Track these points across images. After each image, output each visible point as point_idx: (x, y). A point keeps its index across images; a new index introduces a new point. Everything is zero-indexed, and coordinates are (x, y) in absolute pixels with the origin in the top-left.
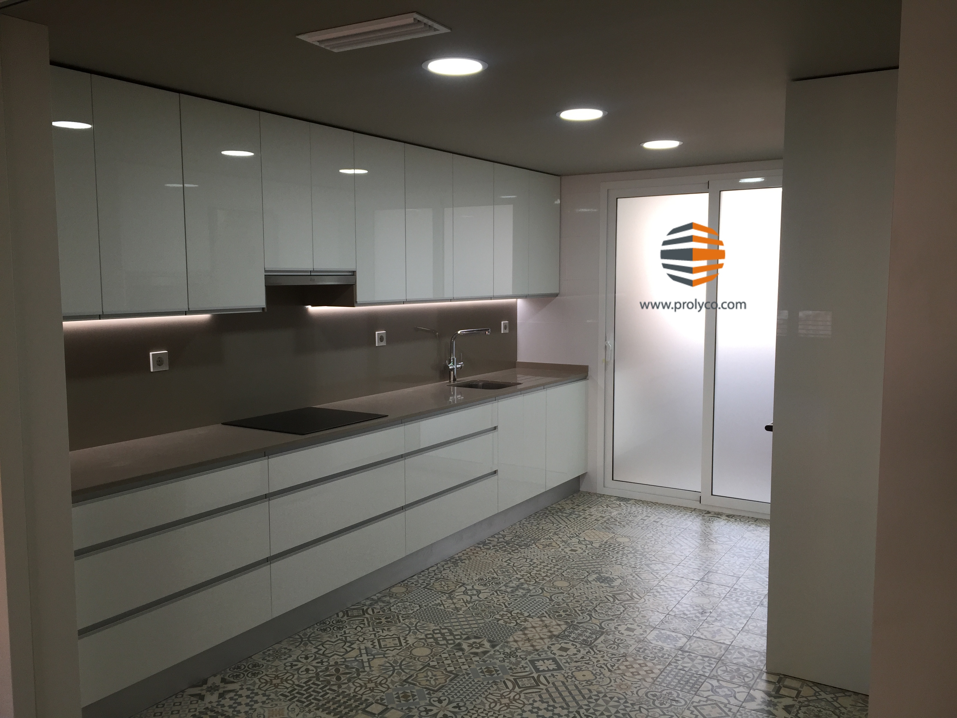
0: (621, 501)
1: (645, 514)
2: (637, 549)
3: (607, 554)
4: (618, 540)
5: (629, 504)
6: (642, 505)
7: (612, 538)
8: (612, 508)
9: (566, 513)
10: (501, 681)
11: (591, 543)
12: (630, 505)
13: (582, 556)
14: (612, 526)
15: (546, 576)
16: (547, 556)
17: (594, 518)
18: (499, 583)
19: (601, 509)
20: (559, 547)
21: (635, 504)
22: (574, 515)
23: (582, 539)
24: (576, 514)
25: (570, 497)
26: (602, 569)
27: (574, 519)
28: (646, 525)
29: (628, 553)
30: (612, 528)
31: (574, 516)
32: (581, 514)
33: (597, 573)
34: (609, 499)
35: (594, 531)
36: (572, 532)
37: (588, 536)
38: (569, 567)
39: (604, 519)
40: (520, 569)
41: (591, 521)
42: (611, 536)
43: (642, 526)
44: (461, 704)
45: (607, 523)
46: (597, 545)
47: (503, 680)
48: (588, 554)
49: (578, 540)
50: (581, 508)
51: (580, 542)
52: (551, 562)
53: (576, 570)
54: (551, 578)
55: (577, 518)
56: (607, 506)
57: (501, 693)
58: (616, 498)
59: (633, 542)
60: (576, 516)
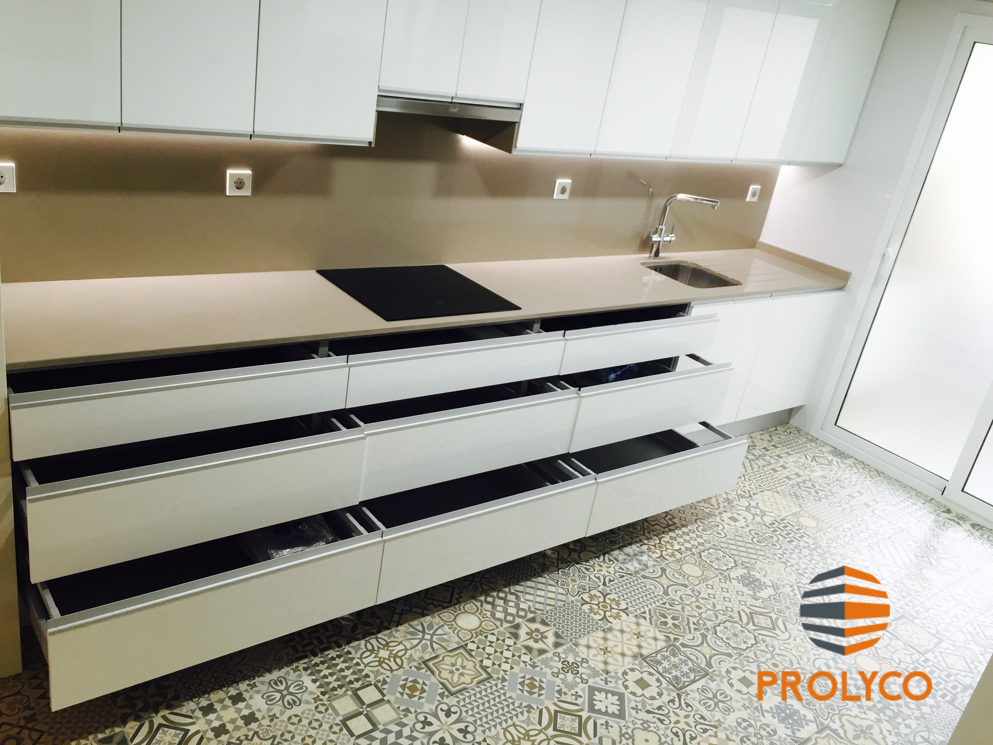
0: (835, 456)
1: (858, 488)
2: (821, 543)
3: (775, 539)
4: (801, 519)
5: (844, 464)
6: (861, 470)
7: (795, 514)
8: (820, 464)
9: (753, 454)
10: (538, 708)
11: (763, 513)
12: (844, 466)
13: (740, 532)
14: (804, 493)
15: (679, 551)
16: (696, 517)
17: (786, 473)
19: (803, 461)
20: (717, 507)
21: (852, 467)
22: (762, 461)
23: (753, 504)
24: (764, 460)
25: (771, 430)
26: (756, 563)
27: (759, 467)
28: (852, 506)
29: (804, 547)
30: (803, 498)
32: (773, 461)
33: (747, 567)
34: (821, 448)
35: (777, 496)
36: (747, 488)
37: (764, 502)
38: (714, 545)
39: (799, 480)
40: (652, 528)
41: (780, 477)
42: (794, 512)
43: (845, 506)
44: (471, 729)
45: (800, 488)
46: (768, 520)
47: (540, 707)
48: (750, 531)
49: (748, 504)
50: (777, 451)
51: (748, 509)
52: (695, 529)
53: (722, 554)
54: (684, 555)
55: (764, 466)
56: (814, 459)
57: (528, 729)
58: (831, 449)
59: (820, 530)
60: (765, 463)
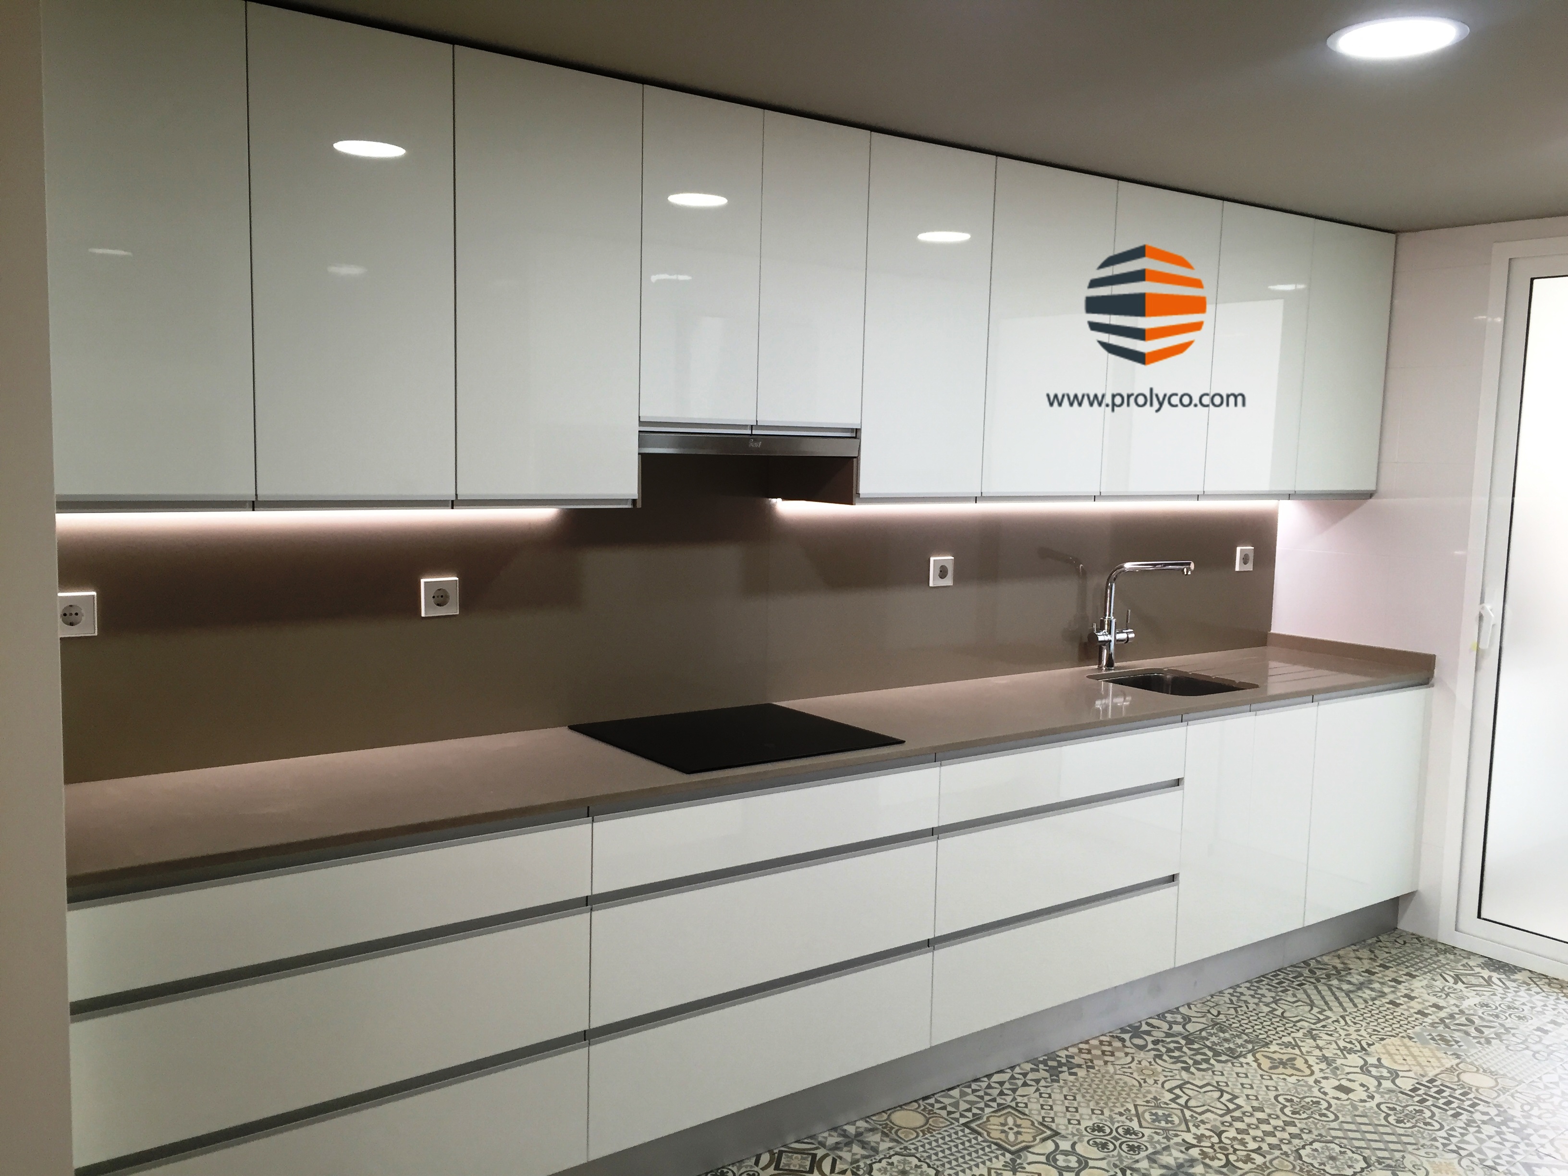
0: (1494, 971)
1: (1550, 1015)
2: (1510, 1112)
3: (1428, 1114)
4: (1465, 1077)
5: (1514, 981)
6: (1546, 988)
7: (1451, 1070)
8: (1469, 986)
9: (1350, 983)
11: (1394, 1075)
12: (1515, 985)
13: (1361, 1109)
14: (1457, 1035)
15: (1258, 1151)
16: (1275, 1093)
17: (1416, 1005)
18: (1139, 1147)
19: (1439, 983)
20: (1308, 1072)
21: (1528, 985)
22: (1368, 992)
23: (1372, 1060)
24: (1372, 990)
25: (1370, 941)
26: (1403, 1157)
27: (1366, 1001)
28: (1548, 1046)
29: (1484, 1122)
30: (1457, 1042)
31: (1367, 994)
32: (1386, 990)
33: (1389, 1166)
34: (1465, 961)
35: (1410, 1043)
36: (1354, 1036)
37: (1390, 1055)
38: (1320, 1135)
39: (1442, 1014)
40: (1200, 1118)
41: (1406, 1013)
42: (1448, 1066)
43: (1536, 1047)
45: (1447, 1027)
46: (1406, 1084)
48: (1378, 1106)
49: (1362, 1062)
50: (1390, 974)
51: (1364, 1069)
52: (1279, 1113)
53: (1337, 1149)
54: (1269, 1157)
55: (1373, 999)
56: (1457, 979)
58: (1482, 960)
59: (1504, 1090)
60: (1373, 994)
